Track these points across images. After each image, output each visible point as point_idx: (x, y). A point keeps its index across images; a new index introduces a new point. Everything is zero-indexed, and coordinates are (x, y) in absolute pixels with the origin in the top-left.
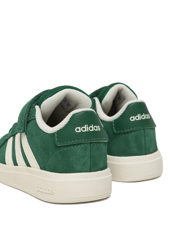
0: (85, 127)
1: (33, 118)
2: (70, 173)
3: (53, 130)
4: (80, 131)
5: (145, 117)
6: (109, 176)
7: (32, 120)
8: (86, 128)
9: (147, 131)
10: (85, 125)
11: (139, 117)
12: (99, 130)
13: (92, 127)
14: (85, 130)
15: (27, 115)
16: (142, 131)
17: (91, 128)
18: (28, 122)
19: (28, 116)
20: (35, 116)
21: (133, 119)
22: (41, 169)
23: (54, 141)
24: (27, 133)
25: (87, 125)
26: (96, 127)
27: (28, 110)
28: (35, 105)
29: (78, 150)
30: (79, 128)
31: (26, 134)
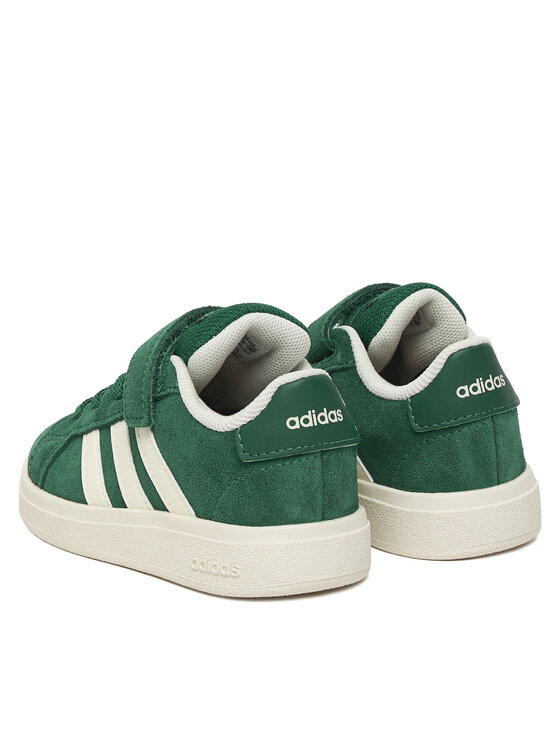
0: (309, 417)
1: (172, 390)
2: (276, 524)
3: (231, 423)
4: (297, 426)
5: (493, 384)
6: (365, 528)
7: (168, 395)
8: (312, 419)
9: (501, 421)
10: (309, 412)
11: (480, 387)
12: (341, 420)
13: (325, 414)
14: (310, 424)
15: (152, 382)
16: (489, 423)
17: (323, 418)
18: (156, 400)
19: (155, 385)
20: (177, 387)
21: (465, 391)
22: (198, 515)
23: (235, 450)
24: (156, 427)
25: (314, 411)
26: (334, 412)
27: (154, 369)
28: (169, 355)
29: (294, 470)
30: (296, 419)
31: (153, 429)
